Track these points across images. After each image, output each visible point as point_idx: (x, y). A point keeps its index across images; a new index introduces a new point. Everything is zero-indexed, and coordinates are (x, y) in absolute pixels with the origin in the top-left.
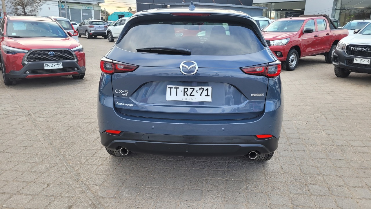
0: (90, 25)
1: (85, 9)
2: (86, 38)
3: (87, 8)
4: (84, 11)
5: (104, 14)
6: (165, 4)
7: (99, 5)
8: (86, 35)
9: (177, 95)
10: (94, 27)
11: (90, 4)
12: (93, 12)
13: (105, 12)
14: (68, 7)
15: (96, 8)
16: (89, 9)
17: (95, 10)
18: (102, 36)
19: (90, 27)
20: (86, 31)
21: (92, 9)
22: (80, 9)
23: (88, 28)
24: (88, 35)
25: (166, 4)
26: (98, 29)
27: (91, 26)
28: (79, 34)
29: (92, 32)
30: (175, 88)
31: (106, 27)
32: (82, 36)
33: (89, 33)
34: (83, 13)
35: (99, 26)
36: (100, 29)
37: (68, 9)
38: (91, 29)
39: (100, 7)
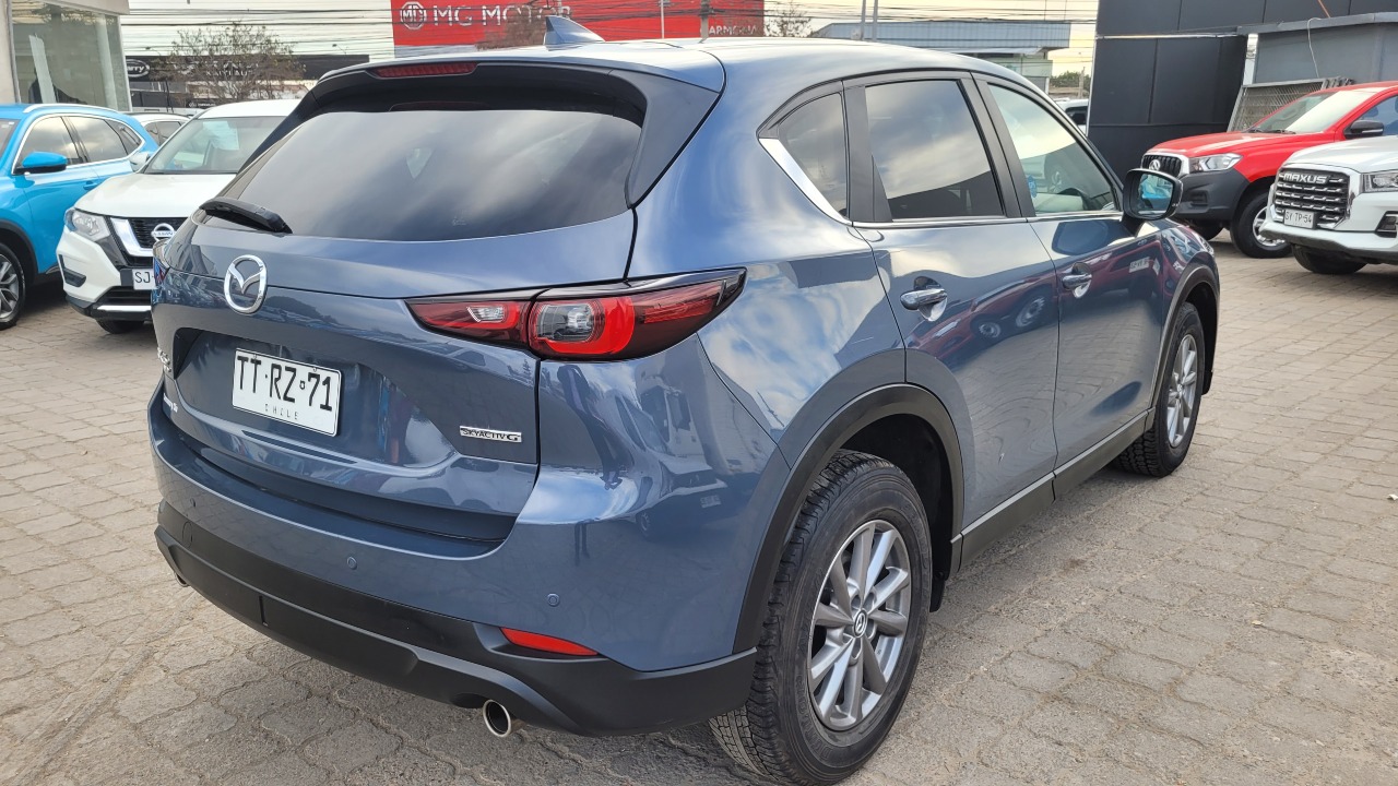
6: (1235, 30)
7: (1045, 56)
9: (254, 391)
15: (1033, 68)
25: (1241, 29)
30: (253, 361)
39: (1051, 62)
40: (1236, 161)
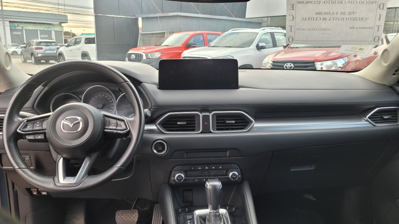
0: (37, 46)
1: (43, 29)
2: (31, 63)
3: (46, 29)
4: (42, 32)
5: (70, 37)
6: (135, 16)
7: (61, 25)
8: (32, 60)
10: (42, 49)
11: (50, 24)
12: (53, 33)
13: (71, 34)
14: (22, 28)
15: (58, 29)
16: (49, 29)
17: (55, 31)
18: (55, 61)
19: (37, 49)
20: (32, 54)
21: (53, 29)
22: (37, 30)
23: (35, 50)
24: (34, 60)
25: (137, 16)
26: (49, 52)
27: (39, 48)
28: (24, 58)
29: (40, 55)
31: (58, 49)
32: (28, 61)
33: (36, 56)
34: (40, 34)
35: (50, 48)
36: (51, 52)
37: (21, 31)
38: (39, 51)
39: (63, 27)
40: (160, 55)
